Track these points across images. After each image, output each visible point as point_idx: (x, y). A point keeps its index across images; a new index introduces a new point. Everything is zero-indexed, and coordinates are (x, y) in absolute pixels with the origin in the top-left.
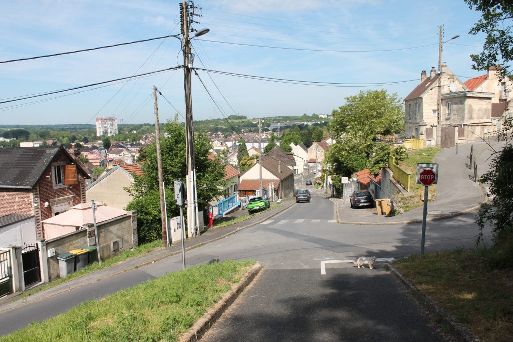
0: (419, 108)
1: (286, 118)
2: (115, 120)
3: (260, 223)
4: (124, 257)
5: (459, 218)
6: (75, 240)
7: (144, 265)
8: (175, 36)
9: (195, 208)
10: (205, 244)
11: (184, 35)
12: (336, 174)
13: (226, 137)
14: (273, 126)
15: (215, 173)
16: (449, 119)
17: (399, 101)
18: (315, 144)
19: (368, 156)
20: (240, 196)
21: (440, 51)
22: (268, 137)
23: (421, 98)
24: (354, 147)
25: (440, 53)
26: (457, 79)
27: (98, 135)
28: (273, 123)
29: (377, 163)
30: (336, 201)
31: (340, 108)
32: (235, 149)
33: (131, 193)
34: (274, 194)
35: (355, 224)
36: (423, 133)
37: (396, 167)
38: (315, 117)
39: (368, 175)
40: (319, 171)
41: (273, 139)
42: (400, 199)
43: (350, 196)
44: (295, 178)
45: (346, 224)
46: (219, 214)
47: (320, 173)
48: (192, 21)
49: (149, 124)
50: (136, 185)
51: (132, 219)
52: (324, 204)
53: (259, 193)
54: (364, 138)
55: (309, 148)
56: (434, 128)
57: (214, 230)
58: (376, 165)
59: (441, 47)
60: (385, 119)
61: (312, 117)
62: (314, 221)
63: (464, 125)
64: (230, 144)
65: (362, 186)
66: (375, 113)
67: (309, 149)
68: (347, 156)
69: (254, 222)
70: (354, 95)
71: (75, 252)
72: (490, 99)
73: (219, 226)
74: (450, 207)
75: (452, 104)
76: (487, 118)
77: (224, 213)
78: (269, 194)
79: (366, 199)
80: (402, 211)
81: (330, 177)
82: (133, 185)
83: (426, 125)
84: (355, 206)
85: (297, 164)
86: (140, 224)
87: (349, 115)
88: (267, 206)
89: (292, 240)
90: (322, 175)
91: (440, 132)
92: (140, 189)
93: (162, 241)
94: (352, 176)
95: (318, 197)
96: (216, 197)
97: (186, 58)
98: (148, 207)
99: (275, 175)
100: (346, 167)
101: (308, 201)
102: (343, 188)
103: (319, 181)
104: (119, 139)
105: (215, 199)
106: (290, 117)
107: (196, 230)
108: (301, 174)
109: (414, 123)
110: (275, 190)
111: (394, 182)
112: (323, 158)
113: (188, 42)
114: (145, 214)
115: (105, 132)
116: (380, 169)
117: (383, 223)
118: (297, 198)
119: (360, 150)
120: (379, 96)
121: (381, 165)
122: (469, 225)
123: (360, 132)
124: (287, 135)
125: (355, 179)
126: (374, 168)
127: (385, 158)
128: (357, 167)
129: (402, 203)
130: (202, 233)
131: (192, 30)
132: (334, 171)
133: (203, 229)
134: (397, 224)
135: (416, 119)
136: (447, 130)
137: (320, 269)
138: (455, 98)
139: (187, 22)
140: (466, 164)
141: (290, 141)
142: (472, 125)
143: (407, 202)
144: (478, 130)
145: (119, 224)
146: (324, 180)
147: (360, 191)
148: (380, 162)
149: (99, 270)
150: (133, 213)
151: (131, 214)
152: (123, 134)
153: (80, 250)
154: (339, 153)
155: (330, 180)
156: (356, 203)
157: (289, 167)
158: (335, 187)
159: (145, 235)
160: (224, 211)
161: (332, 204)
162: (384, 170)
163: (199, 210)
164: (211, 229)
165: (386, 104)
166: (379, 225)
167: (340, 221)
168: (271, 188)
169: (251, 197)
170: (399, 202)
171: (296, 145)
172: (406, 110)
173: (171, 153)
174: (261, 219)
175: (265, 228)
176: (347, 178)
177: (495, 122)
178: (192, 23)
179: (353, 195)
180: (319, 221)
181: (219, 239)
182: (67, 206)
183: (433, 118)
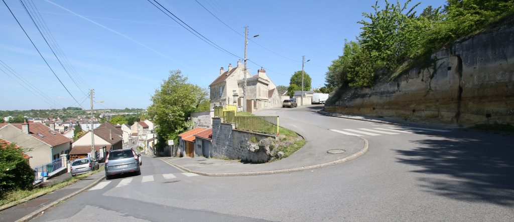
0: (223, 89)
18: (136, 123)
23: (225, 82)
32: (72, 128)
36: (237, 102)
53: (91, 155)
56: (242, 99)
63: (256, 100)
65: (186, 144)
67: (132, 127)
72: (267, 85)
75: (246, 86)
76: (266, 97)
99: (106, 141)
108: (127, 142)
109: (218, 100)
135: (220, 97)
142: (260, 100)
157: (119, 135)
168: (103, 151)
172: (211, 92)
177: (270, 100)
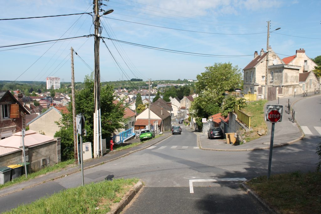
0: (253, 74)
1: (167, 82)
2: (59, 79)
3: (147, 148)
4: (46, 171)
5: (288, 147)
6: (13, 158)
7: (59, 178)
8: (88, 13)
9: (100, 137)
10: (106, 163)
11: (95, 13)
12: (198, 117)
13: (129, 92)
14: (159, 86)
15: (117, 113)
16: (272, 82)
17: (239, 71)
18: (185, 98)
19: (220, 105)
20: (135, 129)
21: (268, 37)
22: (155, 92)
23: (255, 68)
24: (210, 99)
25: (268, 39)
26: (277, 57)
27: (48, 88)
28: (159, 84)
29: (226, 109)
30: (198, 134)
31: (202, 74)
32: (135, 99)
33: (60, 125)
34: (158, 129)
35: (212, 150)
36: (257, 91)
37: (240, 111)
38: (186, 81)
39: (220, 117)
40: (188, 115)
41: (158, 94)
42: (243, 133)
43: (208, 131)
44: (172, 119)
45: (206, 150)
46: (120, 141)
47: (188, 116)
48: (101, 4)
49: (80, 83)
50: (63, 120)
51: (57, 144)
52: (190, 135)
53: (148, 127)
54: (217, 93)
55: (181, 100)
56: (264, 88)
57: (113, 152)
58: (226, 111)
59: (268, 35)
60: (231, 82)
61: (184, 81)
62: (184, 147)
63: (282, 86)
64: (131, 96)
65: (215, 124)
66: (224, 78)
68: (206, 105)
69: (143, 147)
70: (211, 66)
71: (12, 167)
72: (298, 70)
73: (118, 149)
74: (279, 139)
75: (274, 72)
76: (297, 82)
77: (124, 141)
78: (155, 128)
79: (219, 133)
80: (245, 141)
81: (194, 118)
82: (61, 120)
83: (258, 85)
84: (211, 137)
85: (173, 110)
86: (63, 146)
87: (208, 79)
88: (153, 136)
89: (168, 161)
90: (189, 117)
91: (267, 90)
92: (66, 123)
93: (74, 160)
94: (209, 118)
95: (186, 131)
96: (117, 129)
97: (96, 30)
98: (69, 135)
99: (159, 116)
100: (205, 112)
101: (180, 134)
102: (202, 126)
103: (187, 121)
104: (61, 91)
105: (117, 130)
106: (170, 80)
107: (100, 152)
108: (176, 116)
109: (249, 84)
110: (159, 126)
111: (239, 121)
112: (190, 106)
113: (98, 19)
114: (67, 140)
115: (52, 87)
116: (228, 113)
117: (232, 150)
118: (173, 131)
119: (214, 101)
120: (227, 67)
121: (230, 110)
122: (296, 153)
123: (215, 90)
124: (167, 92)
125: (211, 120)
126: (225, 113)
127: (232, 106)
128: (213, 113)
129: (245, 136)
130: (104, 154)
131: (101, 10)
132: (197, 114)
133: (106, 152)
134: (242, 151)
135: (251, 81)
136: (271, 89)
137: (189, 187)
138: (276, 68)
139: (98, 4)
140: (286, 111)
141: (169, 95)
142: (287, 86)
143: (248, 136)
144: (291, 89)
145: (47, 147)
146: (190, 120)
147: (214, 128)
148: (229, 108)
149: (24, 181)
150: (58, 139)
151: (56, 140)
152: (64, 88)
153: (16, 165)
154: (200, 103)
155: (194, 120)
156: (211, 135)
157: (168, 111)
158: (197, 125)
159: (66, 155)
160: (124, 139)
161: (195, 136)
162: (231, 113)
163: (102, 138)
164: (111, 151)
165: (231, 72)
166: (230, 151)
167: (202, 147)
168: (156, 124)
169: (143, 130)
170: (243, 135)
171: (173, 98)
172: (244, 76)
173: (87, 99)
174: (148, 145)
175: (150, 152)
176: (206, 119)
177: (301, 85)
178: (101, 5)
179: (210, 130)
180: (187, 147)
181: (116, 159)
182: (11, 133)
183: (262, 81)
